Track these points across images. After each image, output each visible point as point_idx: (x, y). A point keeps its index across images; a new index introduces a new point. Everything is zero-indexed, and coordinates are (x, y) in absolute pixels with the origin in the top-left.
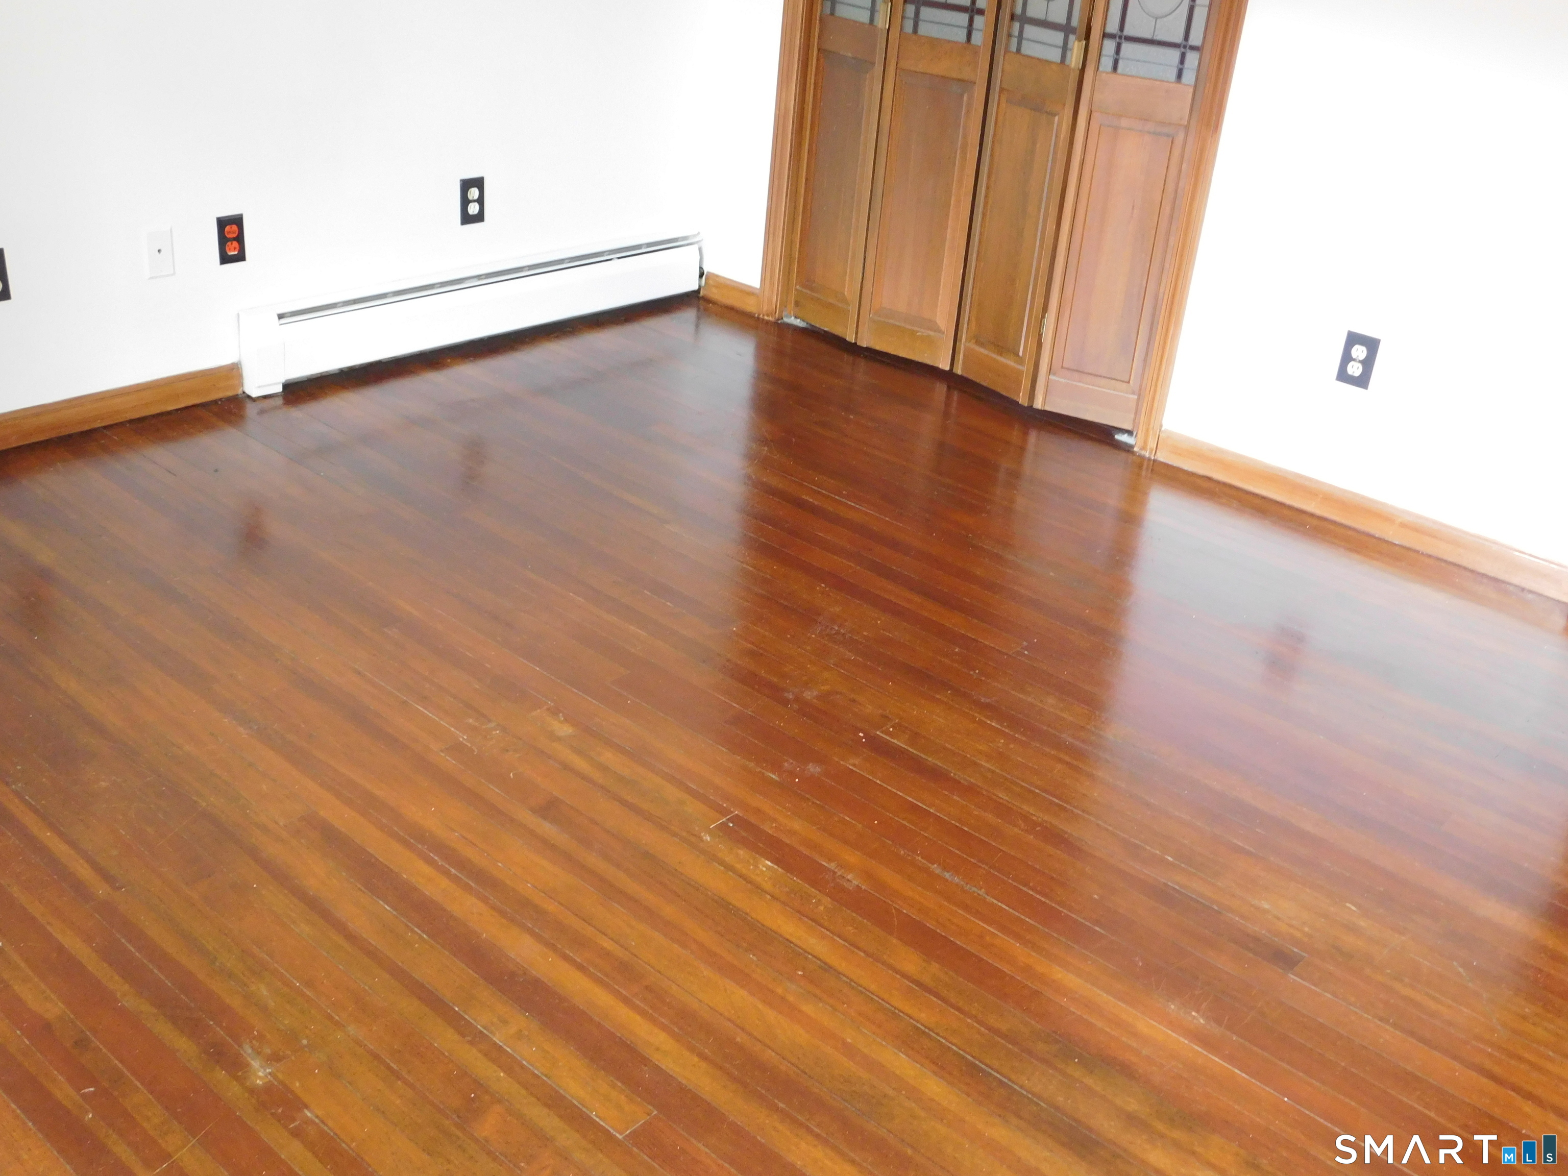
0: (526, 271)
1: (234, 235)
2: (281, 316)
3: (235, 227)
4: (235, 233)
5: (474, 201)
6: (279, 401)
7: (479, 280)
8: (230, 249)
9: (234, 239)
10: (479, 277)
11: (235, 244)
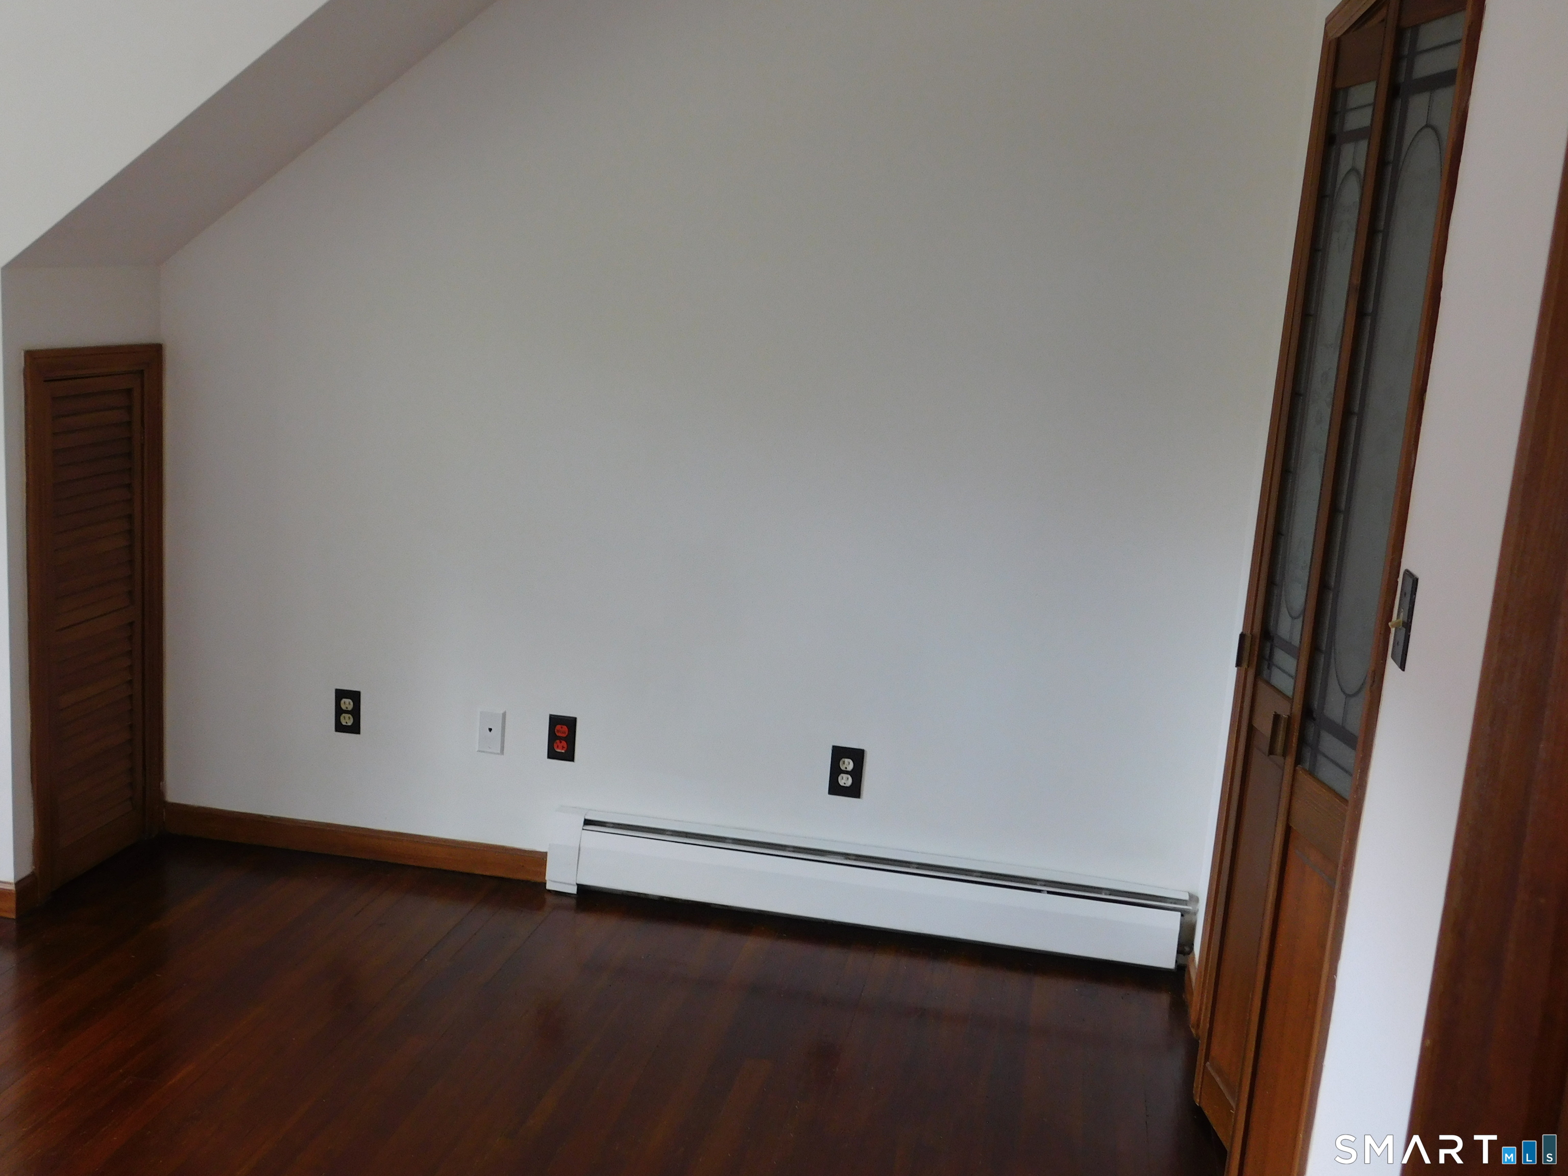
0: (913, 868)
1: (564, 735)
2: (587, 822)
3: (565, 728)
4: (565, 733)
5: (847, 772)
6: (573, 902)
7: (846, 859)
8: (558, 747)
9: (565, 739)
10: (846, 856)
11: (564, 744)
